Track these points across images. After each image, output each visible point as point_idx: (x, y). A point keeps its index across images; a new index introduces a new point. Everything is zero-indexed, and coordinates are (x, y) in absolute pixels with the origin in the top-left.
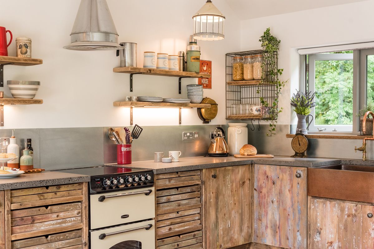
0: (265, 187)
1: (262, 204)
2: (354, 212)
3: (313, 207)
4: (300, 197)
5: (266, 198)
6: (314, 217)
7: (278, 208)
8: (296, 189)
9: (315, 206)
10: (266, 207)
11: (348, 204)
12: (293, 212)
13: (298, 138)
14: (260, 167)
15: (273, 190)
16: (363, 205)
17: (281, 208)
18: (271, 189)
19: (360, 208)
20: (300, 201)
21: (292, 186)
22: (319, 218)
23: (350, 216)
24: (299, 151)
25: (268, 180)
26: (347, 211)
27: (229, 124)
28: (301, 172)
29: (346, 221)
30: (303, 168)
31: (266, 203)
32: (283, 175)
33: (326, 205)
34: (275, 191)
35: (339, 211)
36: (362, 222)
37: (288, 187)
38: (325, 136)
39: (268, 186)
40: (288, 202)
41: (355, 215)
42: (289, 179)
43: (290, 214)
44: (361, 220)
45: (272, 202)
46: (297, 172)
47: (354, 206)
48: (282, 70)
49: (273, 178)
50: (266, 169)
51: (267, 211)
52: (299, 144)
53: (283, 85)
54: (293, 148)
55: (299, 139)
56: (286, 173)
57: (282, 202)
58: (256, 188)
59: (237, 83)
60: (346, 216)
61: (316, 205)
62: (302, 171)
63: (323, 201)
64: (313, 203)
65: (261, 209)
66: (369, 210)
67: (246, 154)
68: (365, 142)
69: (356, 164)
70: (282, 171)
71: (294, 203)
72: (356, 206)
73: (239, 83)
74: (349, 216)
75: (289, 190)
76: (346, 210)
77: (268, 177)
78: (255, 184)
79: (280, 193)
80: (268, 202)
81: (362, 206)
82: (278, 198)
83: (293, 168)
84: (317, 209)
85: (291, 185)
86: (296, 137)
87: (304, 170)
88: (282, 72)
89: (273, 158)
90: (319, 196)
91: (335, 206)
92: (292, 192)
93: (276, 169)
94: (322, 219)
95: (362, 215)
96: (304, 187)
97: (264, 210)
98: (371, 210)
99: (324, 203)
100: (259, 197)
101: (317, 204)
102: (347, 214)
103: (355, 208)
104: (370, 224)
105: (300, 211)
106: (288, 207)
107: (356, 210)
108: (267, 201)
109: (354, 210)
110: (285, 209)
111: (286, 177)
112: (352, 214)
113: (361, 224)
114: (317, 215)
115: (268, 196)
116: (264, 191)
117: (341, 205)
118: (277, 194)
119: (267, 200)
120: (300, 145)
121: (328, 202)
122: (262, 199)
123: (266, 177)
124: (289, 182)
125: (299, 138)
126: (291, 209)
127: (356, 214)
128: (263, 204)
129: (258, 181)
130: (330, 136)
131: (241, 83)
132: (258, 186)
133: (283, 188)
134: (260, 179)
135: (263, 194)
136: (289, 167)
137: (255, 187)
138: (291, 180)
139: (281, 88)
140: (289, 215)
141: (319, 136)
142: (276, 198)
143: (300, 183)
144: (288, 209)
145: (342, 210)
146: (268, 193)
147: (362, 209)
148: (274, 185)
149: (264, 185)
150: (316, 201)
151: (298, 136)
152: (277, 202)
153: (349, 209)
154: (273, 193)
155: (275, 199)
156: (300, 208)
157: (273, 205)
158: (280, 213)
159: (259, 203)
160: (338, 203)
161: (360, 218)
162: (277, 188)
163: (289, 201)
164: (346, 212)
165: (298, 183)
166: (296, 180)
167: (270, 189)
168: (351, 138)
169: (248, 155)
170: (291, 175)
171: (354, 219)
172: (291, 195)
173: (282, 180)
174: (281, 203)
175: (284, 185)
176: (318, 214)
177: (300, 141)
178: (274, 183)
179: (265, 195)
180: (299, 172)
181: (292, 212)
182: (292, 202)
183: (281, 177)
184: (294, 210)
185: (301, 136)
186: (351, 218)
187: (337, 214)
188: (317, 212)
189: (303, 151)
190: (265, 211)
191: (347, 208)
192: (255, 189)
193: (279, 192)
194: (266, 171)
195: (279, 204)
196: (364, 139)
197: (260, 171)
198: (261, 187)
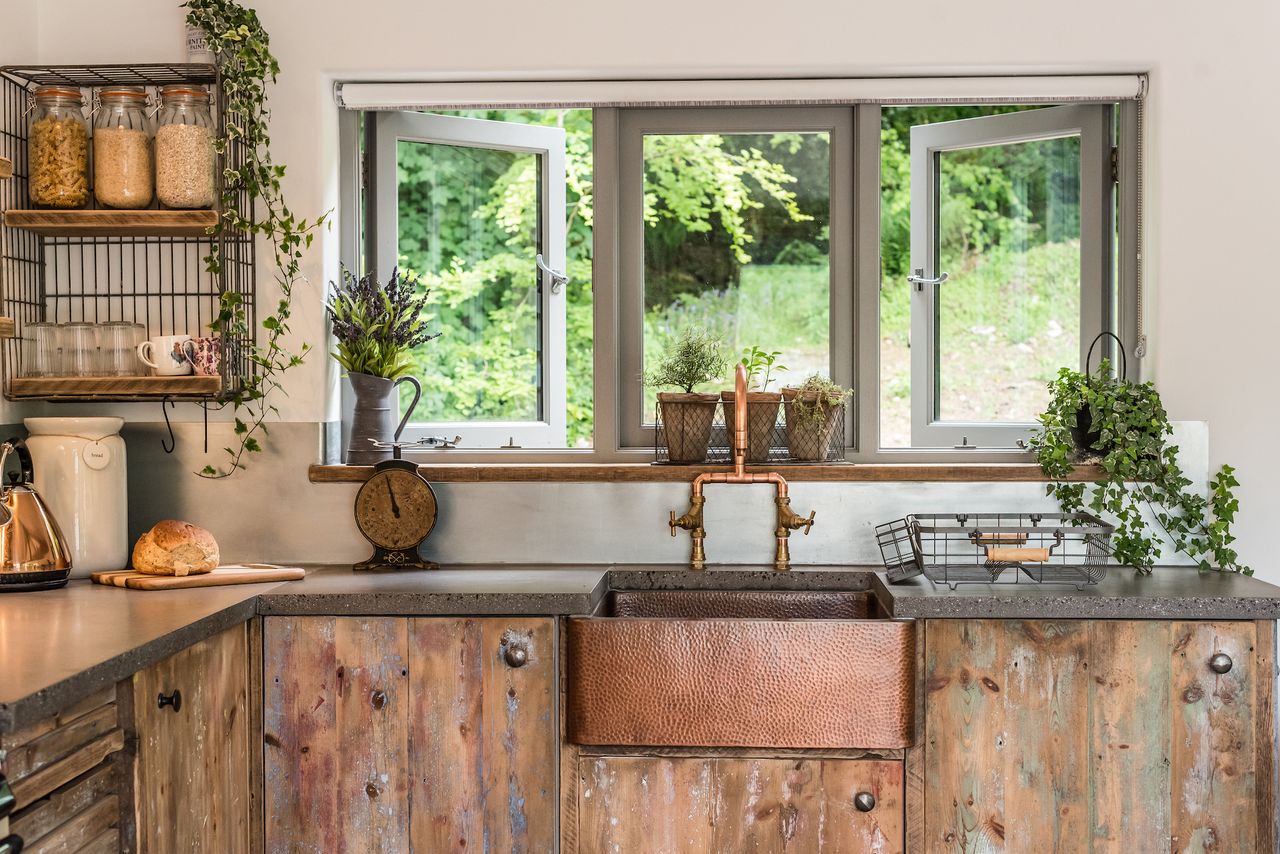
0: (331, 724)
1: (309, 808)
2: (787, 795)
3: (588, 794)
4: (521, 753)
5: (337, 775)
6: (594, 837)
7: (406, 817)
8: (502, 716)
9: (597, 788)
10: (334, 820)
11: (759, 762)
12: (487, 828)
13: (388, 481)
14: (296, 630)
15: (377, 732)
16: (829, 764)
17: (421, 813)
18: (363, 733)
19: (817, 775)
20: (519, 773)
21: (480, 709)
22: (616, 838)
23: (768, 813)
24: (395, 543)
25: (348, 690)
26: (756, 794)
27: (26, 420)
28: (525, 639)
29: (751, 837)
30: (538, 622)
31: (335, 801)
32: (428, 659)
33: (653, 780)
34: (384, 736)
35: (720, 796)
36: (826, 833)
37: (458, 714)
38: (505, 469)
39: (343, 718)
40: (460, 783)
41: (792, 806)
42: (462, 677)
43: (466, 839)
44: (821, 826)
45: (372, 791)
46: (504, 642)
47: (787, 769)
48: (280, 171)
49: (375, 677)
50: (333, 636)
51: (341, 835)
52: (396, 510)
53: (303, 237)
54: (364, 527)
55: (396, 488)
56: (444, 647)
57: (427, 789)
58: (275, 735)
59: (67, 219)
60: (751, 818)
61: (604, 782)
62: (530, 634)
63: (636, 763)
64: (590, 776)
65: (303, 830)
66: (856, 777)
67: (181, 566)
68: (701, 492)
69: (679, 585)
70: (426, 642)
71: (488, 783)
72: (798, 767)
73: (80, 218)
74: (762, 814)
75: (462, 727)
76: (752, 790)
77: (345, 677)
78: (268, 711)
79: (417, 743)
80: (347, 795)
81: (823, 765)
82: (402, 771)
83: (484, 627)
84: (608, 802)
85: (473, 705)
86: (378, 479)
87: (545, 629)
88: (280, 180)
89: (300, 579)
90: (638, 743)
91: (696, 779)
92: (480, 734)
93: (393, 635)
94: (633, 842)
95: (822, 803)
96: (540, 708)
97: (322, 834)
98: (865, 776)
99: (645, 772)
100: (292, 775)
101: (609, 776)
102: (755, 807)
103: (793, 776)
104: (862, 838)
105: (522, 820)
106: (458, 807)
107: (797, 788)
108: (339, 792)
109: (790, 787)
110: (441, 820)
111: (448, 666)
112: (781, 805)
113: (821, 842)
114: (607, 826)
115: (347, 766)
116: (324, 741)
117: (727, 769)
118: (398, 753)
119: (339, 785)
120: (397, 516)
121: (664, 767)
122: (312, 781)
123: (332, 676)
124: (461, 690)
125: (393, 480)
126: (476, 817)
127: (798, 801)
128: (315, 807)
129: (289, 697)
130: (530, 469)
131: (89, 219)
132: (284, 723)
133: (429, 722)
134: (296, 685)
135: (315, 757)
136: (464, 620)
137: (271, 728)
138: (473, 680)
139: (298, 255)
140: (462, 842)
141: (481, 470)
142: (394, 770)
143: (520, 690)
144: (457, 818)
145: (733, 792)
146: (343, 750)
147: (825, 776)
148: (378, 713)
149: (320, 715)
150: (600, 764)
151: (389, 474)
152: (400, 787)
153: (763, 785)
154: (377, 751)
155: (384, 778)
156: (520, 803)
157: (375, 805)
158: (414, 841)
159: (296, 806)
160: (713, 765)
161: (814, 816)
162: (395, 721)
163: (465, 777)
164: (753, 801)
165: (512, 693)
166: (500, 678)
167: (360, 733)
168: (633, 475)
169: (190, 574)
170: (471, 657)
171: (788, 824)
172: (474, 748)
173: (424, 683)
174: (419, 794)
175: (438, 708)
176: (614, 821)
177: (396, 496)
178: (378, 703)
179: (328, 762)
180: (513, 638)
181: (479, 826)
182: (480, 783)
183: (418, 667)
184: (489, 816)
185: (405, 473)
186: (771, 820)
187: (706, 812)
188: (608, 814)
189: (413, 542)
190: (328, 841)
191: (754, 782)
192: (269, 739)
193: (410, 741)
194: (332, 646)
195: (410, 798)
196: (699, 479)
197: (299, 649)
198: (306, 726)
